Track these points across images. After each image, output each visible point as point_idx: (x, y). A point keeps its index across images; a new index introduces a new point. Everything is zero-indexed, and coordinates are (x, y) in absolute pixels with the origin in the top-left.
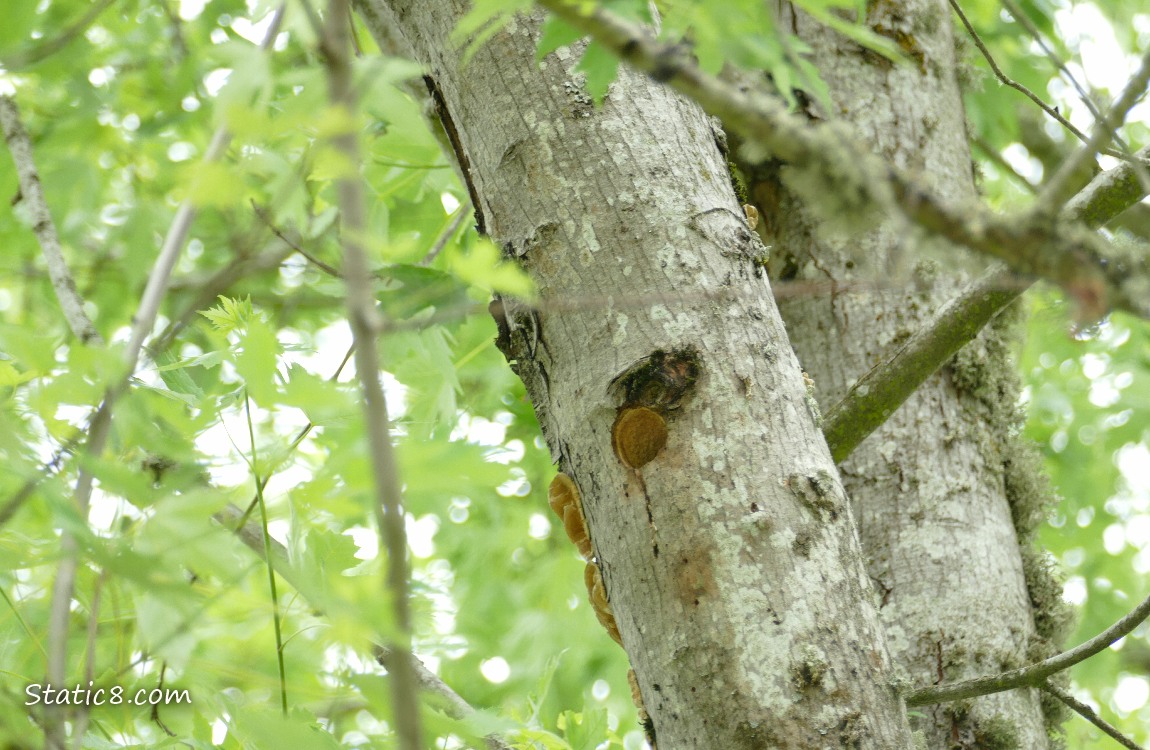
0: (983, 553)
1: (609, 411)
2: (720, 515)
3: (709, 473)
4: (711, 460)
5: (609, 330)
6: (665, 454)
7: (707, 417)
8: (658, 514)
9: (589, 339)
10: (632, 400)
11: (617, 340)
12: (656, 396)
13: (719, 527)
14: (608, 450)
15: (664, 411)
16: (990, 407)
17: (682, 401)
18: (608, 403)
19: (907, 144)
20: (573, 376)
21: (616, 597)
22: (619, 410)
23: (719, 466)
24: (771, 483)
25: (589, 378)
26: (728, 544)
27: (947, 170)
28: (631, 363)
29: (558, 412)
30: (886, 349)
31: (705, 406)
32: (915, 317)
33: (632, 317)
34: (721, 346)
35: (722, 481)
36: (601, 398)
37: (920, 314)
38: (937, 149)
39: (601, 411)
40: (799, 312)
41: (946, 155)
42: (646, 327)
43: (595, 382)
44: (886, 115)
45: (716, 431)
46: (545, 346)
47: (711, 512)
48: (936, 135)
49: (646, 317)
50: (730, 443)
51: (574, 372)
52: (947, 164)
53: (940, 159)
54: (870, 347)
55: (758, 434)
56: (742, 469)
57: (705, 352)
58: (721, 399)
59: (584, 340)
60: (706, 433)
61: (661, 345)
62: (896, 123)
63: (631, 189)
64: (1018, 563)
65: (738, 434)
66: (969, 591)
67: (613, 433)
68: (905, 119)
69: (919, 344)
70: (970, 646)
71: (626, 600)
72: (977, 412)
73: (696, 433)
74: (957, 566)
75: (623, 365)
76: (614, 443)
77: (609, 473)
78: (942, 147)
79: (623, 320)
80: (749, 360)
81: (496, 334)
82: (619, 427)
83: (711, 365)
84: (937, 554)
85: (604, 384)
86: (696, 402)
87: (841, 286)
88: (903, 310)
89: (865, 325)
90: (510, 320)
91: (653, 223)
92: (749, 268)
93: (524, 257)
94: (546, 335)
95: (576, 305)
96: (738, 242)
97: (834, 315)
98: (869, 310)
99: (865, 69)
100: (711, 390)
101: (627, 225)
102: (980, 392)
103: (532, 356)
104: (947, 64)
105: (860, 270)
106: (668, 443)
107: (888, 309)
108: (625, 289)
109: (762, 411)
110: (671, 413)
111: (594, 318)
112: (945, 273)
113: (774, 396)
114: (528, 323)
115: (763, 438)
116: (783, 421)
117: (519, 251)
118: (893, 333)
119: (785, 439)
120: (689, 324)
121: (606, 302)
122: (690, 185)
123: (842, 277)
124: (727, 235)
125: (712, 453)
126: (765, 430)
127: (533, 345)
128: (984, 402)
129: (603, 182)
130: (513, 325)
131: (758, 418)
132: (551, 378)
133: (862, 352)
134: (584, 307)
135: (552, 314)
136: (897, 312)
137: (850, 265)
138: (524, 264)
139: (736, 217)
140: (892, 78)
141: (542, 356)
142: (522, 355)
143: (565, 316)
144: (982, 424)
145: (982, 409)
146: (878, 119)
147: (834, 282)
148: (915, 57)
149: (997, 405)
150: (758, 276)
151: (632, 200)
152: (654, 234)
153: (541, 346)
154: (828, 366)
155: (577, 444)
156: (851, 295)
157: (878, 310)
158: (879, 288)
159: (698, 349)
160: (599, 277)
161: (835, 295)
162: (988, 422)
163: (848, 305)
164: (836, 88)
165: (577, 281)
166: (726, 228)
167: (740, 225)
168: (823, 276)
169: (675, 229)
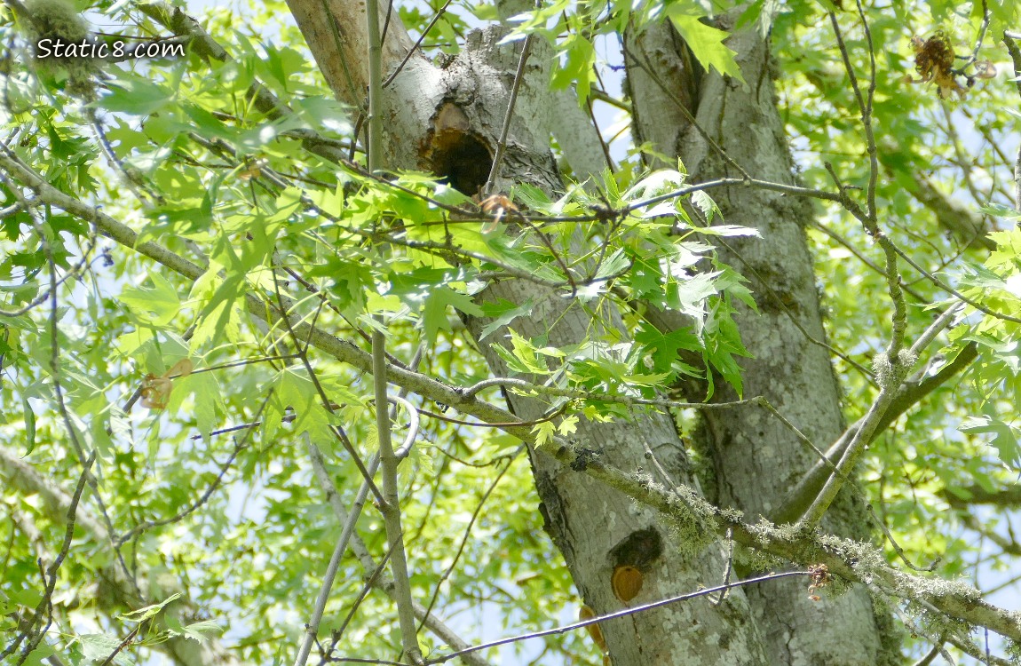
0: (847, 603)
1: (608, 570)
2: (676, 628)
5: (605, 521)
6: (640, 593)
7: (665, 570)
8: (640, 629)
9: (595, 527)
10: (621, 562)
11: (610, 527)
12: (634, 560)
13: (675, 635)
14: (610, 591)
15: (640, 568)
16: (847, 512)
17: (649, 562)
18: (608, 564)
19: (791, 358)
20: (587, 550)
22: (614, 569)
24: (704, 607)
25: (596, 550)
26: (681, 645)
27: (815, 372)
28: (619, 541)
29: (579, 568)
30: (785, 483)
31: (663, 563)
32: (800, 463)
33: (618, 513)
35: (675, 607)
36: (602, 561)
37: (803, 460)
38: (808, 359)
39: (604, 569)
40: (734, 463)
41: (814, 363)
42: (626, 518)
43: (600, 552)
44: (777, 342)
45: (671, 578)
46: (570, 531)
47: (671, 626)
48: (807, 351)
49: (626, 512)
50: (678, 584)
51: (587, 546)
52: (816, 368)
53: (811, 366)
54: (775, 483)
55: (695, 578)
57: (661, 532)
58: (672, 559)
59: (592, 528)
60: (665, 579)
61: (636, 529)
62: (783, 347)
63: (613, 437)
64: (868, 604)
65: (683, 579)
66: (840, 627)
67: (612, 582)
68: (788, 344)
69: (796, 495)
70: (842, 661)
72: (838, 515)
73: (659, 580)
75: (613, 543)
76: (613, 587)
77: (611, 605)
78: (811, 358)
79: (613, 515)
81: (544, 523)
82: (615, 578)
83: (665, 539)
84: (819, 605)
85: (605, 553)
86: (658, 561)
87: (757, 447)
88: (794, 460)
89: (772, 469)
90: (550, 515)
91: (626, 456)
92: (686, 477)
93: (555, 480)
94: (570, 524)
95: (586, 507)
96: (678, 462)
97: (754, 466)
98: (774, 460)
99: (765, 315)
100: (666, 553)
101: (612, 458)
102: (840, 505)
103: (563, 536)
104: (812, 308)
105: (768, 437)
106: (644, 586)
107: (785, 459)
108: (613, 497)
109: (697, 563)
110: (644, 569)
111: (596, 515)
112: (816, 433)
113: (703, 554)
114: (559, 517)
115: (698, 580)
116: (709, 568)
117: (552, 477)
118: (788, 474)
119: (711, 579)
120: (651, 515)
121: (602, 505)
122: (648, 431)
123: (758, 441)
124: (671, 460)
125: (669, 591)
126: (699, 575)
127: (563, 530)
128: (843, 509)
129: (597, 434)
130: (552, 519)
131: (694, 568)
132: (576, 550)
133: (771, 486)
134: (590, 508)
135: (572, 514)
136: (790, 460)
137: (761, 434)
138: (555, 484)
139: (677, 447)
140: (780, 320)
141: (569, 537)
142: (558, 535)
143: (580, 514)
144: (843, 523)
145: (843, 514)
146: (773, 345)
147: (753, 445)
148: (793, 306)
149: (852, 509)
150: (691, 481)
151: (613, 444)
152: (628, 463)
153: (568, 531)
154: (753, 496)
155: (593, 588)
156: (763, 452)
157: (779, 460)
158: (778, 447)
159: (658, 529)
160: (598, 490)
161: (753, 453)
162: (846, 521)
163: (761, 458)
164: (748, 329)
165: (585, 493)
166: (670, 455)
167: (678, 451)
168: (747, 442)
169: (639, 459)
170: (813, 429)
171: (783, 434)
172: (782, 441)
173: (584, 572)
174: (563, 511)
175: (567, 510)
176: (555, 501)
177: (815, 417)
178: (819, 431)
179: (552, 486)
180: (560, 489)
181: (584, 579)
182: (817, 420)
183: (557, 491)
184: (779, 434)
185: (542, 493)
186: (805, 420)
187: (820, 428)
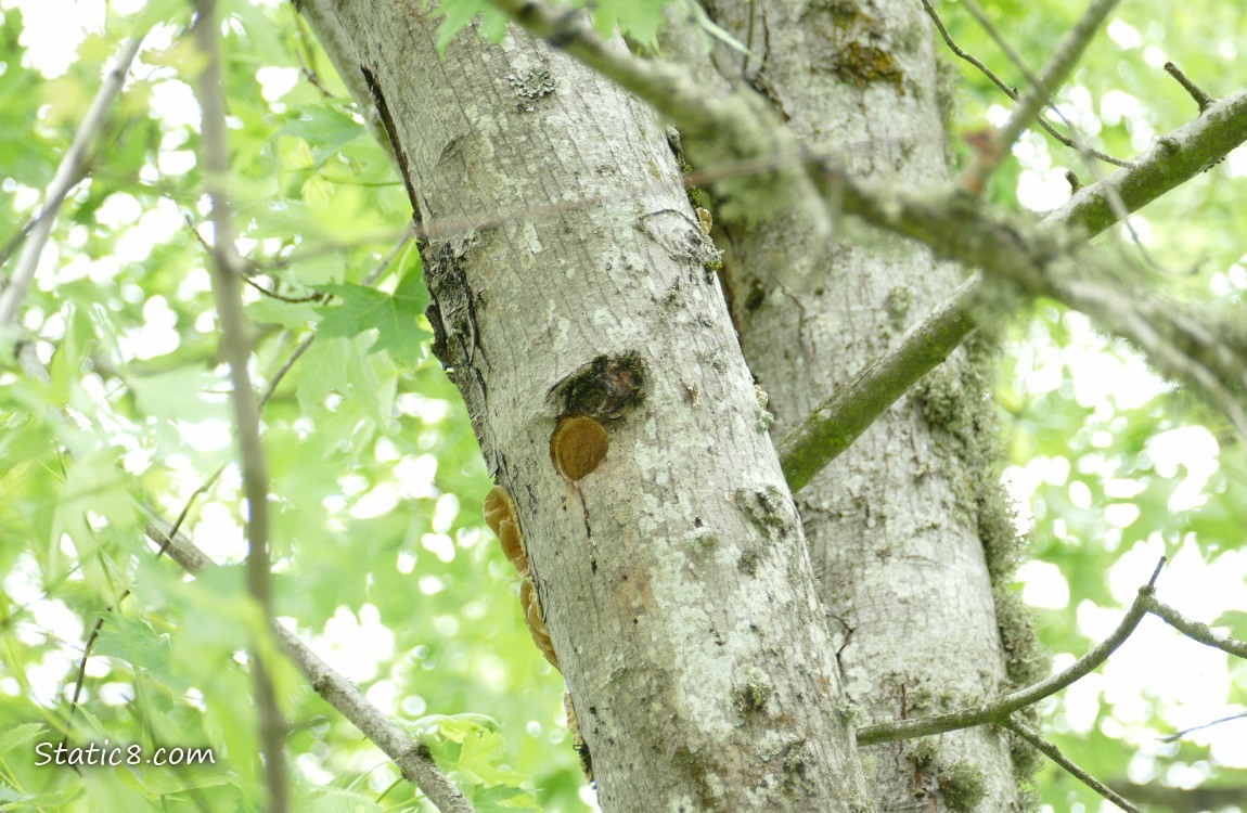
0: (952, 593)
1: (547, 420)
2: (663, 530)
3: (650, 486)
4: (654, 473)
5: (549, 333)
6: (603, 466)
7: (650, 427)
8: (596, 528)
9: (529, 345)
10: (573, 409)
11: (558, 346)
12: (597, 406)
13: (661, 542)
14: (546, 461)
15: (605, 421)
16: (964, 442)
17: (624, 410)
18: (548, 411)
19: (883, 166)
20: (511, 384)
21: (553, 616)
22: (559, 419)
23: (662, 479)
24: (718, 498)
25: (528, 385)
26: (669, 561)
28: (572, 369)
29: (495, 422)
31: (648, 415)
32: (886, 346)
33: (574, 321)
34: (667, 353)
35: (662, 494)
36: (539, 406)
37: (892, 343)
38: (914, 173)
39: (540, 420)
40: (765, 340)
42: (588, 332)
43: (534, 389)
44: (861, 136)
45: (659, 442)
46: (483, 352)
47: (654, 526)
48: (913, 158)
49: (589, 321)
50: (674, 455)
51: (512, 379)
54: (838, 377)
55: (704, 446)
56: (687, 482)
57: (650, 360)
58: (666, 409)
59: (524, 346)
60: (650, 444)
61: (604, 351)
62: (871, 145)
63: (576, 187)
64: (990, 605)
65: (683, 445)
66: (936, 632)
67: (552, 443)
68: (880, 141)
69: (885, 367)
70: (936, 689)
71: (562, 618)
72: (949, 446)
73: (639, 444)
74: (924, 606)
75: (562, 372)
76: (552, 454)
77: (547, 485)
78: (920, 171)
79: (564, 325)
80: (697, 369)
81: (433, 340)
82: (558, 438)
83: (656, 373)
84: (903, 593)
85: (543, 391)
86: (640, 411)
87: (809, 314)
88: (874, 340)
89: (834, 354)
90: (447, 325)
91: (599, 223)
92: (700, 273)
93: (462, 258)
94: (484, 340)
95: (516, 309)
96: (689, 245)
97: (801, 344)
98: (839, 339)
99: (841, 87)
100: (655, 398)
101: (570, 225)
102: (953, 426)
103: (469, 363)
104: (927, 84)
105: (830, 297)
106: (610, 454)
107: (858, 337)
108: (567, 293)
109: (709, 422)
110: (613, 422)
111: (535, 322)
112: (919, 301)
113: (722, 406)
114: (465, 327)
115: (709, 450)
116: (731, 433)
117: (458, 252)
118: (863, 363)
119: (732, 452)
120: (634, 330)
121: (546, 306)
122: (639, 184)
123: (810, 304)
124: (677, 238)
125: (655, 465)
126: (711, 442)
127: (470, 350)
128: (958, 436)
129: (547, 180)
130: (450, 331)
131: (705, 429)
132: (488, 386)
133: (829, 382)
134: (524, 311)
135: (490, 319)
136: (867, 341)
137: (820, 293)
138: (462, 265)
139: (687, 220)
140: (868, 98)
141: (480, 363)
142: (459, 361)
143: (504, 321)
144: (954, 460)
145: (955, 444)
146: (852, 141)
147: (803, 310)
148: (893, 77)
149: (972, 440)
150: (709, 281)
151: (577, 199)
152: (600, 235)
153: (478, 351)
154: (794, 397)
155: (514, 455)
156: (820, 322)
157: (848, 339)
158: (849, 315)
159: (643, 355)
160: (541, 279)
161: (802, 322)
162: (962, 458)
163: (816, 333)
164: (808, 108)
165: (518, 284)
166: (676, 231)
167: (691, 227)
168: (791, 303)
169: (621, 230)
170: (914, 291)
171: (859, 294)
172: (856, 307)
173: (503, 425)
174: (473, 314)
175: (480, 312)
176: (460, 297)
177: (918, 272)
178: (925, 297)
179: (457, 269)
180: (471, 275)
181: (500, 439)
182: (922, 278)
183: (464, 278)
184: (852, 295)
185: (435, 284)
186: (901, 275)
187: (927, 292)
